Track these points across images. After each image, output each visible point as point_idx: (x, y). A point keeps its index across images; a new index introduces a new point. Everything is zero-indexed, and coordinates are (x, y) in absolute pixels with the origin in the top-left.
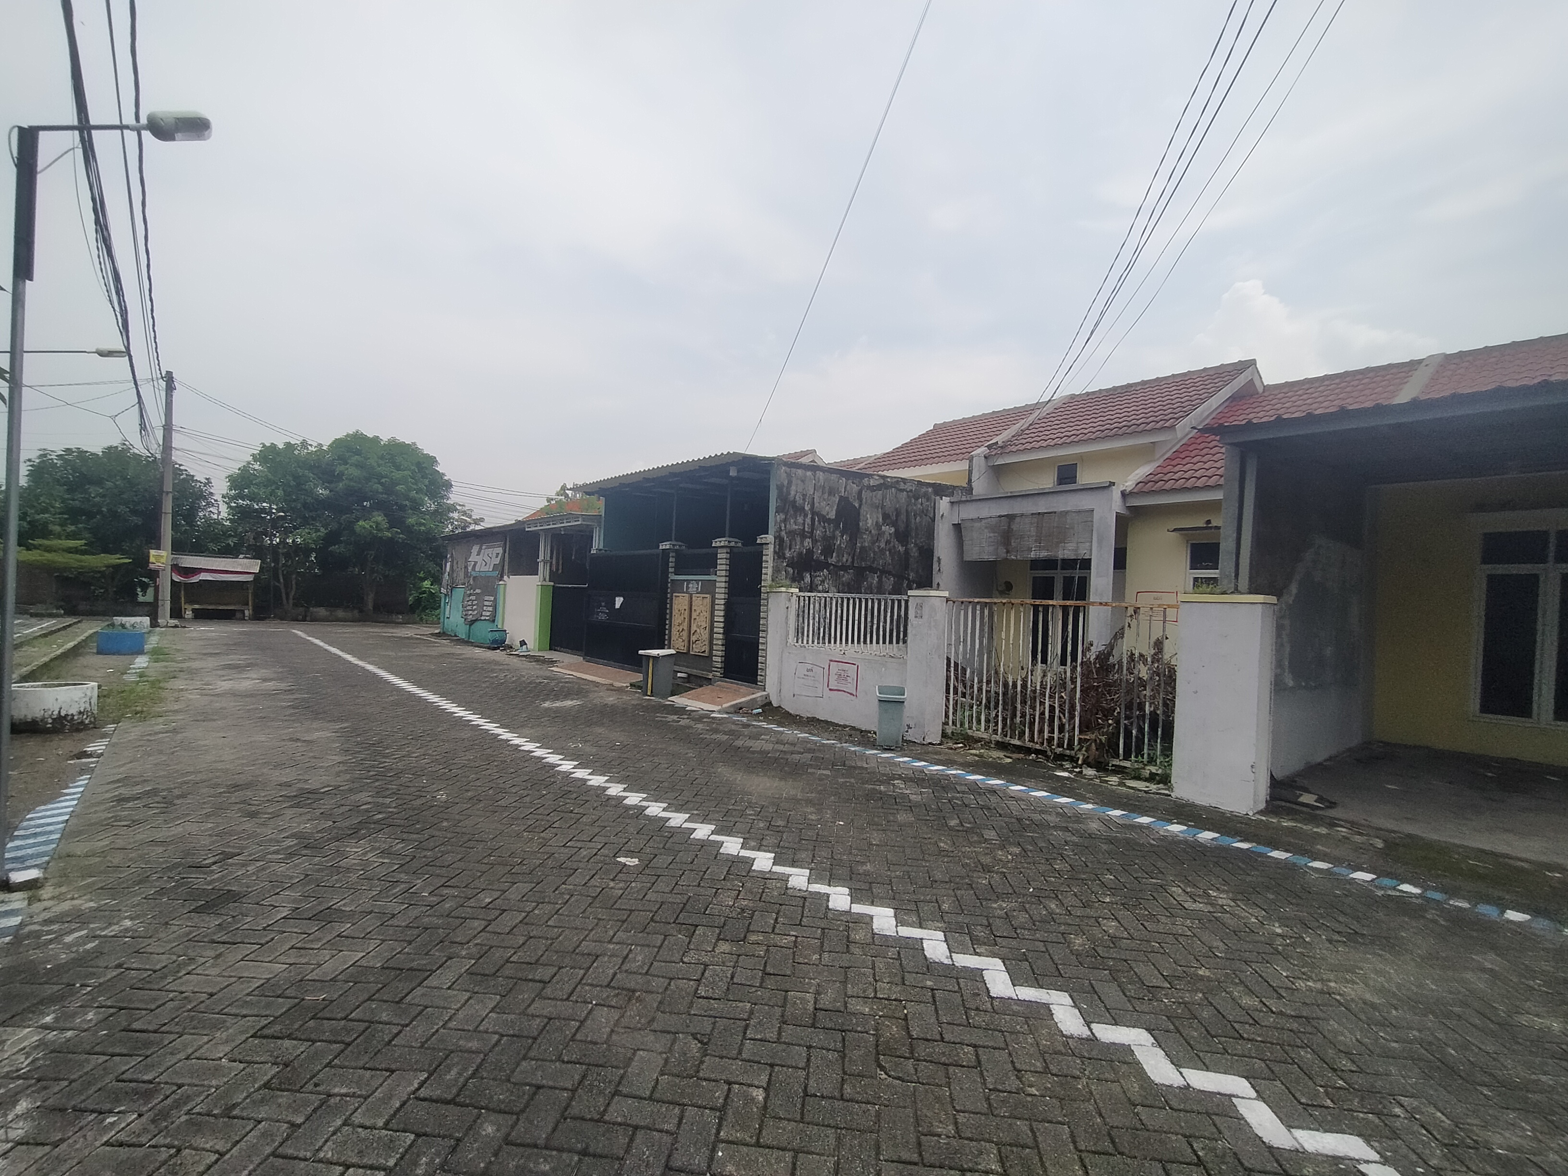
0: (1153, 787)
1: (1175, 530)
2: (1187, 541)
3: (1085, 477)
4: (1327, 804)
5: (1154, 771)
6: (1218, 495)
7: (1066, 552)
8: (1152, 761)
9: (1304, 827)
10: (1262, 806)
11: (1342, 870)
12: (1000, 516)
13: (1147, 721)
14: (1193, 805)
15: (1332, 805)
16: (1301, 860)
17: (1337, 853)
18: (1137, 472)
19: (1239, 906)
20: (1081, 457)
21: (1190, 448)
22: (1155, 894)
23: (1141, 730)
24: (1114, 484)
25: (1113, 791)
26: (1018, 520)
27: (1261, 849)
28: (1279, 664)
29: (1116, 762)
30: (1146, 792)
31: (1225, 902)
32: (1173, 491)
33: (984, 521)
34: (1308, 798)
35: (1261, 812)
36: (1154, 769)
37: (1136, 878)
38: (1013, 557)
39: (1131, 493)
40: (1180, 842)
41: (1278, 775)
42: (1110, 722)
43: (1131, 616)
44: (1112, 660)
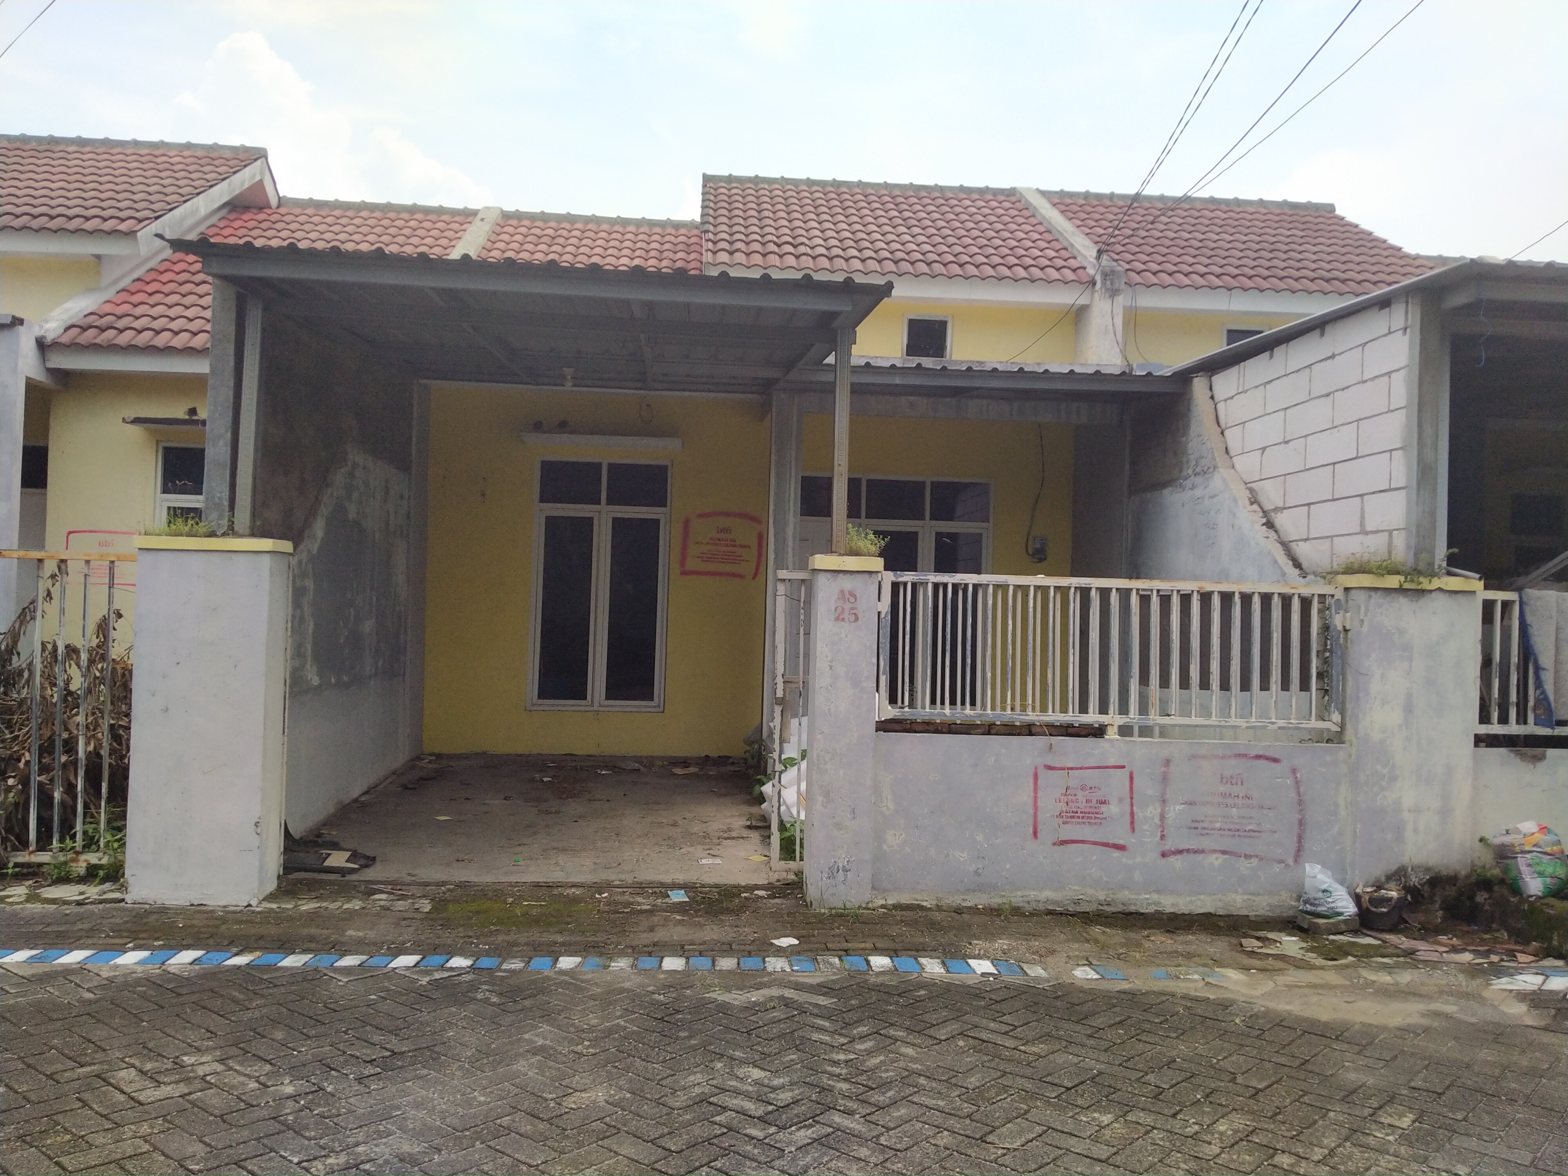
0: (92, 891)
1: (137, 421)
2: (157, 441)
4: (363, 862)
5: (94, 861)
6: (201, 367)
8: (91, 843)
9: (332, 906)
10: (271, 886)
11: (376, 961)
13: (81, 773)
14: (163, 910)
15: (370, 861)
16: (324, 961)
17: (371, 934)
18: (68, 305)
19: (231, 1069)
21: (165, 278)
22: (86, 1096)
23: (70, 789)
24: (21, 322)
25: (15, 914)
27: (270, 958)
28: (298, 652)
29: (22, 857)
30: (79, 903)
31: (207, 1069)
32: (131, 349)
34: (338, 859)
35: (270, 897)
36: (93, 858)
37: (50, 1077)
39: (56, 345)
40: (138, 982)
41: (297, 831)
42: (11, 782)
43: (53, 576)
44: (16, 662)
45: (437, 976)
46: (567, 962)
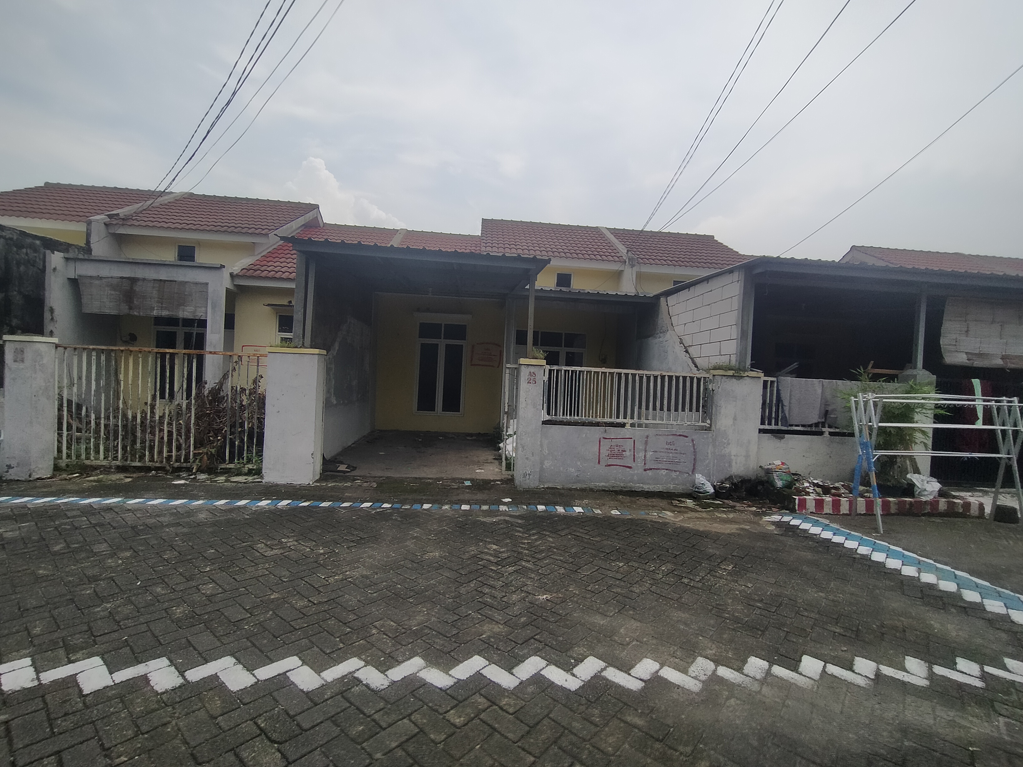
0: (250, 479)
1: (268, 305)
2: (277, 313)
3: (201, 258)
4: (352, 468)
5: (251, 467)
6: (292, 285)
7: (185, 313)
8: (249, 461)
9: (340, 484)
10: (317, 477)
11: (356, 505)
12: (121, 278)
13: (246, 435)
14: (277, 485)
15: (354, 469)
16: (337, 504)
17: (355, 495)
18: (242, 261)
19: (300, 544)
20: (200, 243)
21: (279, 252)
22: (245, 553)
23: (242, 441)
24: (224, 267)
25: (221, 487)
26: (140, 283)
27: (316, 503)
28: (328, 392)
29: (223, 466)
30: (245, 483)
31: (291, 544)
32: (266, 278)
33: (104, 280)
34: (342, 468)
35: (316, 482)
36: (250, 466)
37: (232, 546)
38: (135, 313)
39: (238, 276)
40: (266, 512)
41: (328, 457)
42: (219, 438)
43: (236, 362)
44: (222, 394)
45: (378, 510)
46: (426, 506)
